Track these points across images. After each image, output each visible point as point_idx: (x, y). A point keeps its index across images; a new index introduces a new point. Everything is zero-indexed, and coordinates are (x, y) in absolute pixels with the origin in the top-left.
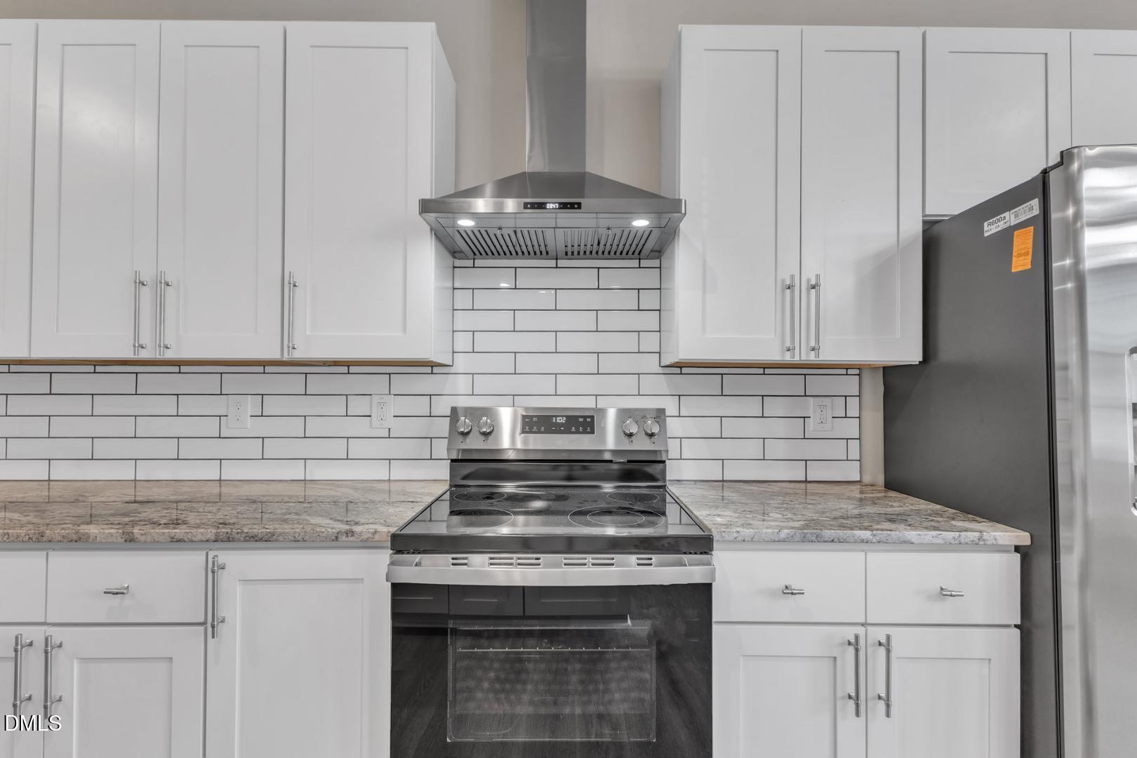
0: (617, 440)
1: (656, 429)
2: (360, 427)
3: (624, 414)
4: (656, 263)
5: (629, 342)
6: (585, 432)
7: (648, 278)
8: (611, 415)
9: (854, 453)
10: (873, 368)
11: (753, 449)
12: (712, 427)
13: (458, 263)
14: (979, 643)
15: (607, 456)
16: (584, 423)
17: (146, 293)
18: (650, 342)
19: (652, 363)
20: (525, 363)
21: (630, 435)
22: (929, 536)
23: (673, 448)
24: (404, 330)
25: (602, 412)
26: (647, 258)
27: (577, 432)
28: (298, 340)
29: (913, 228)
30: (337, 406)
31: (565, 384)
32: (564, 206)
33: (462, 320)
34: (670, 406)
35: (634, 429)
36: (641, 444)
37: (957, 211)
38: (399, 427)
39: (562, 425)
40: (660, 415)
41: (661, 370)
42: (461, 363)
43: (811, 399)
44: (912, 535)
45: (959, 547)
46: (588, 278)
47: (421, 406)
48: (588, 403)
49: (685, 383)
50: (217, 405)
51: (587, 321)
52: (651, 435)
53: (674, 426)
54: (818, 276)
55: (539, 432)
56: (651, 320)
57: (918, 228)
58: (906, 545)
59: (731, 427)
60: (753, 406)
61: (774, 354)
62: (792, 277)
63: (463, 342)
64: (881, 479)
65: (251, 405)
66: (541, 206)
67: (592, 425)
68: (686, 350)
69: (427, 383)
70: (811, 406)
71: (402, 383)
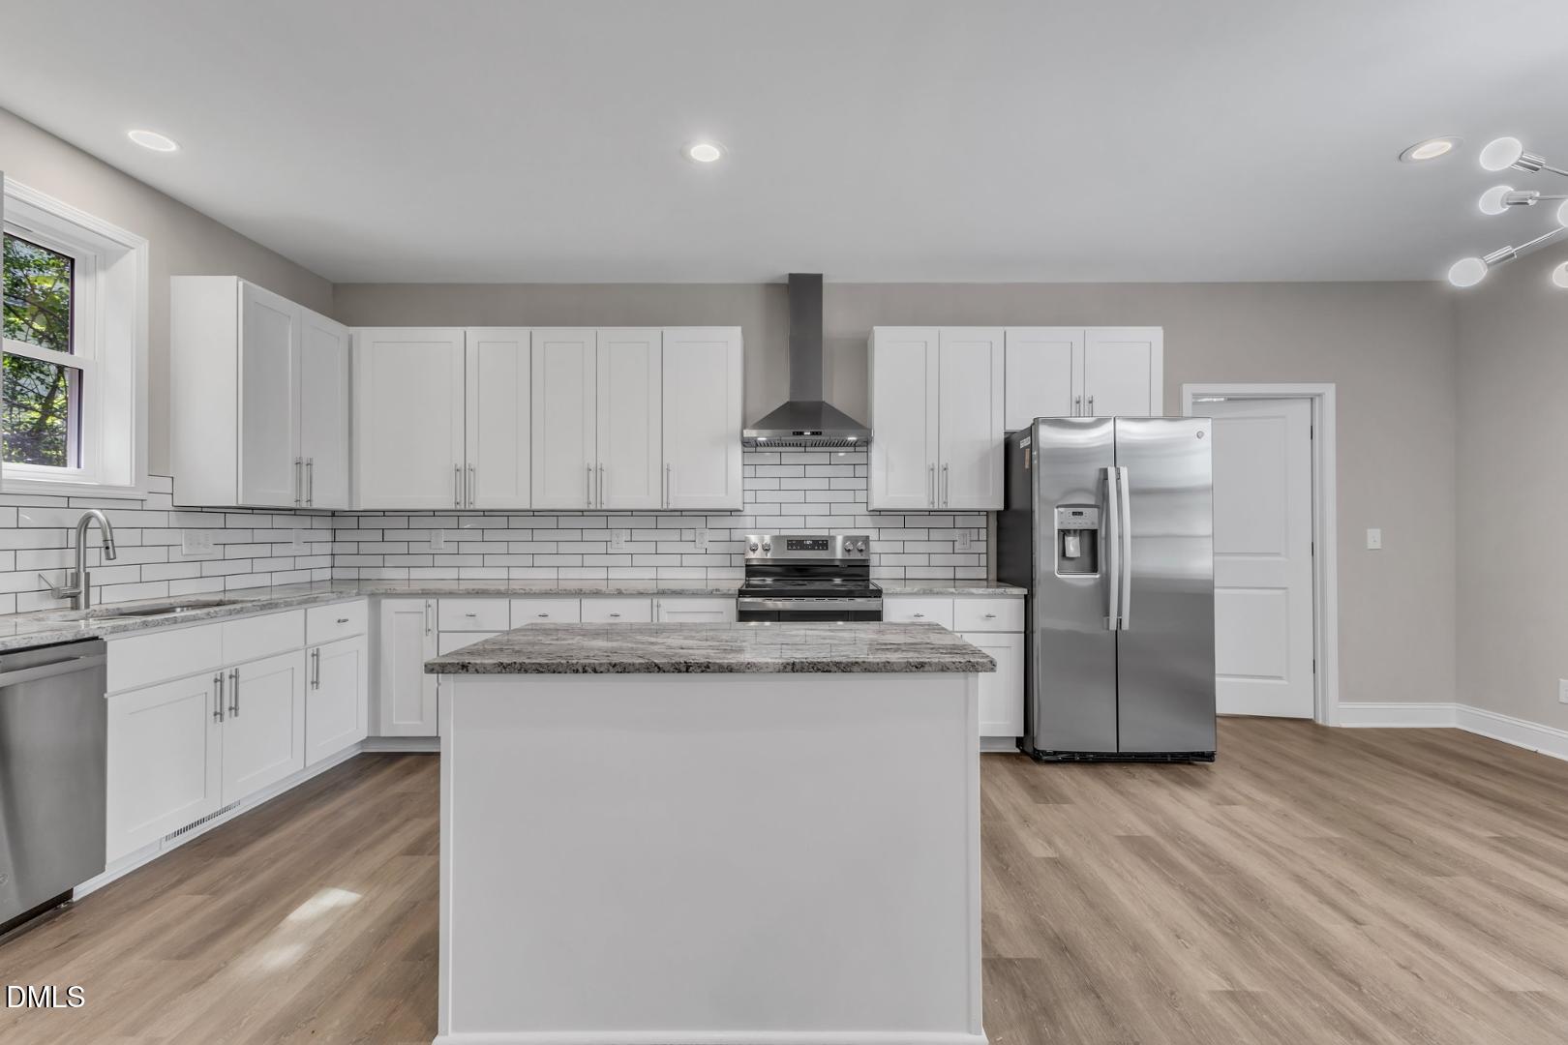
0: (843, 555)
1: (863, 548)
2: (689, 548)
3: (847, 539)
4: (865, 449)
5: (849, 497)
6: (823, 549)
7: (858, 458)
8: (839, 540)
9: (984, 562)
10: (993, 512)
11: (923, 560)
12: (898, 547)
13: (746, 449)
14: (1004, 640)
15: (837, 563)
16: (822, 544)
17: (592, 475)
18: (861, 496)
19: (862, 510)
20: (786, 509)
21: (849, 551)
22: (981, 591)
23: (874, 560)
24: (727, 492)
25: (834, 538)
26: (860, 446)
27: (818, 549)
28: (671, 501)
29: (999, 438)
30: (675, 535)
31: (811, 522)
32: (813, 433)
33: (749, 484)
34: (873, 534)
35: (851, 548)
36: (858, 556)
37: (1022, 429)
38: (713, 548)
39: (810, 545)
40: (866, 541)
41: (867, 513)
42: (748, 510)
43: (957, 530)
44: (974, 590)
45: (990, 596)
46: (824, 458)
47: (724, 535)
48: (825, 533)
49: (882, 521)
50: (605, 535)
51: (824, 483)
52: (861, 551)
53: (875, 547)
54: (947, 464)
55: (797, 549)
56: (861, 484)
57: (1002, 437)
58: (971, 595)
59: (909, 547)
60: (923, 534)
61: (925, 505)
62: (933, 465)
63: (749, 497)
64: (995, 578)
65: (625, 535)
66: (801, 433)
67: (827, 545)
68: (878, 503)
69: (728, 522)
70: (956, 534)
71: (713, 522)
